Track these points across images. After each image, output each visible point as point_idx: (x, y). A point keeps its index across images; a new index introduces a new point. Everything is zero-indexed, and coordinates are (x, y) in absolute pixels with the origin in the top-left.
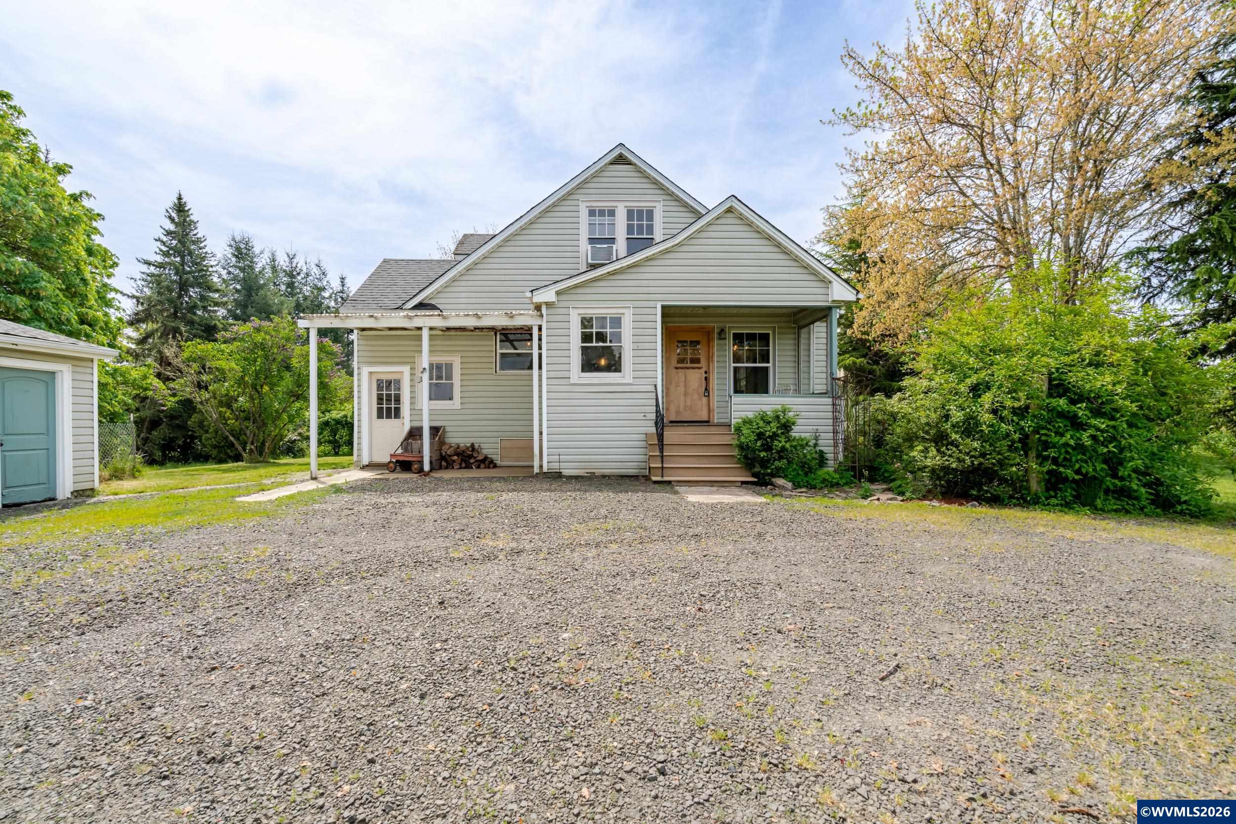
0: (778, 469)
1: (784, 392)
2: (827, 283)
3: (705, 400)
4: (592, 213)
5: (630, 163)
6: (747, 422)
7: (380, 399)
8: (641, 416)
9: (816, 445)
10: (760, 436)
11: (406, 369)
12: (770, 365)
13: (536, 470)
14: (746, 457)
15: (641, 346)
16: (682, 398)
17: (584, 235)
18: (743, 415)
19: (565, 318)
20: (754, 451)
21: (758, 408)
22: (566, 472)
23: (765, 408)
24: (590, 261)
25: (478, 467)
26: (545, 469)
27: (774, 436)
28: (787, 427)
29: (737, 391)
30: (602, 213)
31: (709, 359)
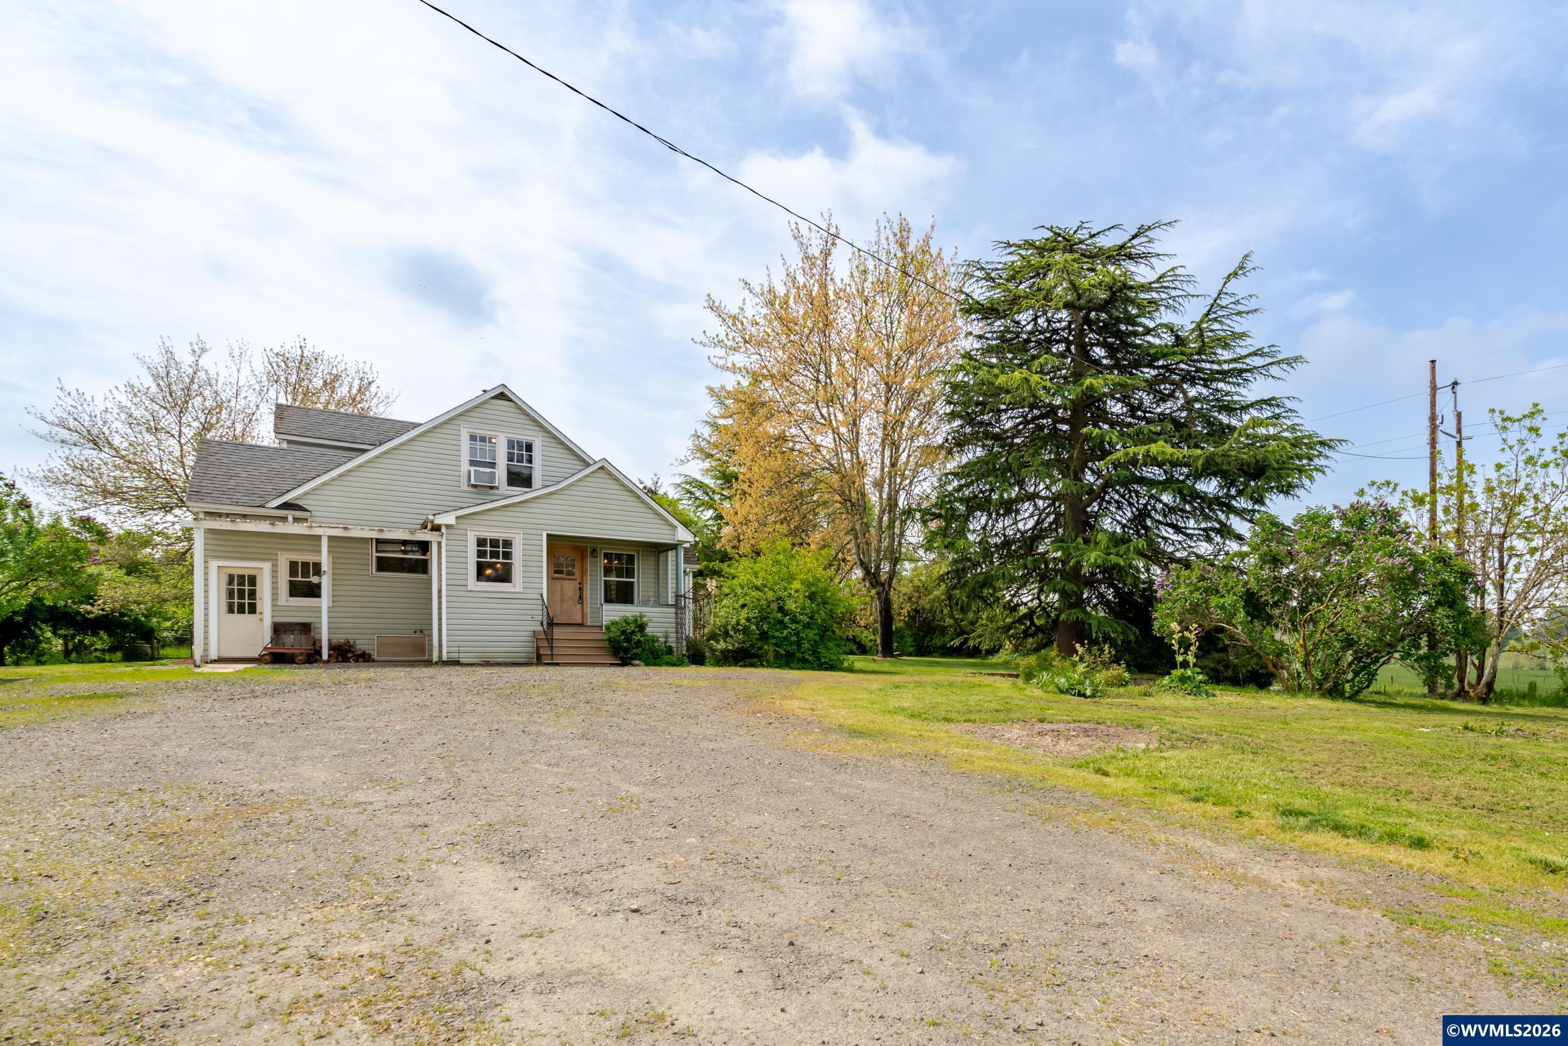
0: (636, 654)
1: (645, 603)
2: (674, 527)
3: (579, 606)
4: (473, 438)
5: (511, 400)
6: (614, 623)
7: (231, 594)
8: (529, 618)
9: (666, 642)
10: (624, 632)
11: (267, 567)
12: (635, 580)
13: (435, 659)
14: (613, 647)
15: (530, 563)
16: (558, 604)
17: (465, 457)
18: (612, 618)
19: (463, 538)
20: (619, 642)
21: (622, 614)
22: (463, 660)
23: (629, 614)
24: (473, 482)
25: (357, 661)
26: (445, 658)
27: (633, 632)
28: (642, 627)
29: (608, 600)
30: (483, 439)
31: (583, 572)
